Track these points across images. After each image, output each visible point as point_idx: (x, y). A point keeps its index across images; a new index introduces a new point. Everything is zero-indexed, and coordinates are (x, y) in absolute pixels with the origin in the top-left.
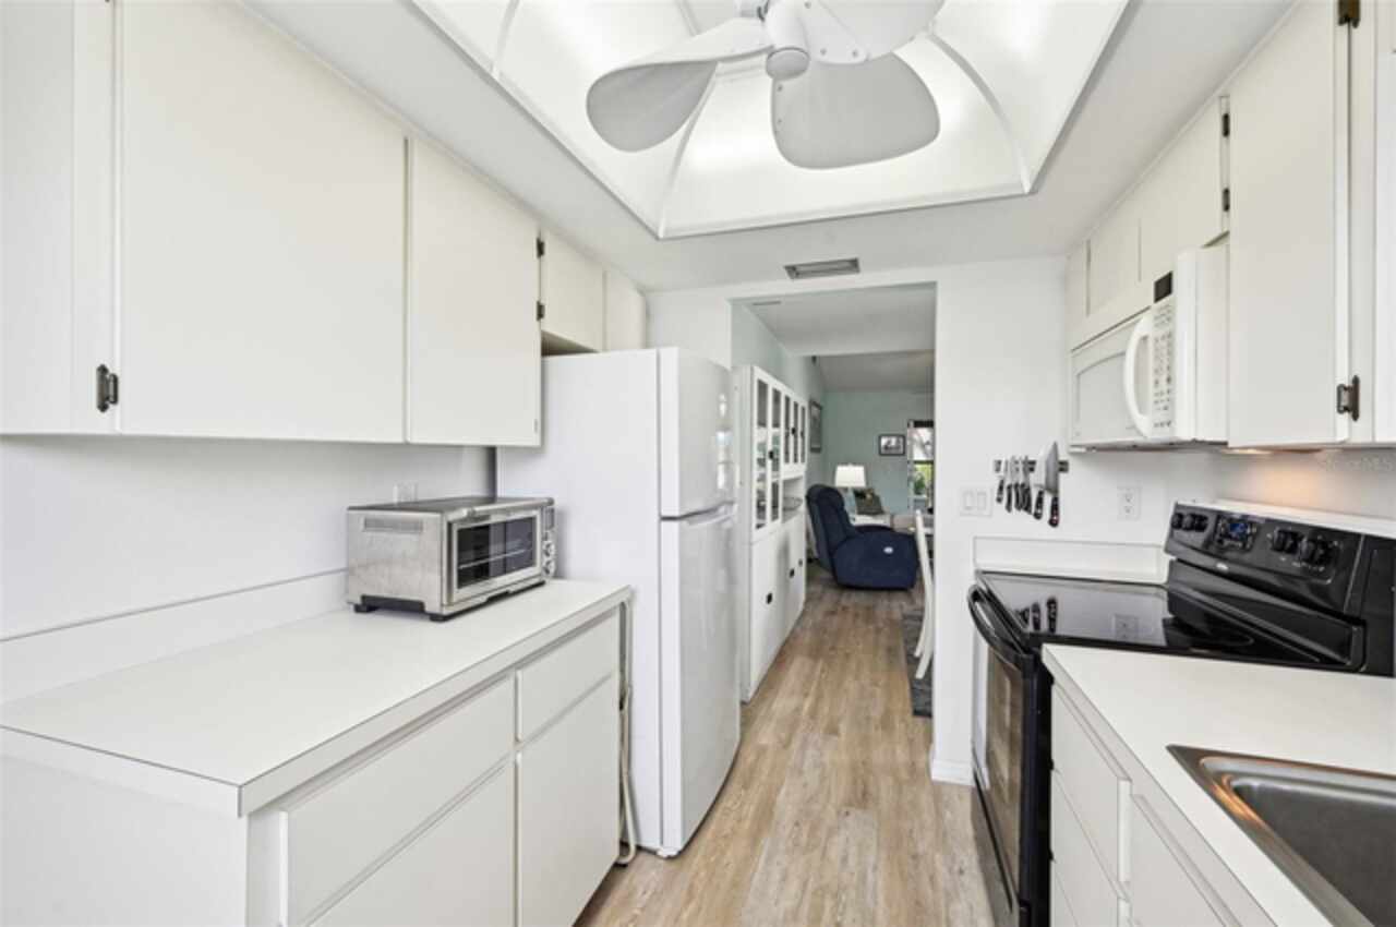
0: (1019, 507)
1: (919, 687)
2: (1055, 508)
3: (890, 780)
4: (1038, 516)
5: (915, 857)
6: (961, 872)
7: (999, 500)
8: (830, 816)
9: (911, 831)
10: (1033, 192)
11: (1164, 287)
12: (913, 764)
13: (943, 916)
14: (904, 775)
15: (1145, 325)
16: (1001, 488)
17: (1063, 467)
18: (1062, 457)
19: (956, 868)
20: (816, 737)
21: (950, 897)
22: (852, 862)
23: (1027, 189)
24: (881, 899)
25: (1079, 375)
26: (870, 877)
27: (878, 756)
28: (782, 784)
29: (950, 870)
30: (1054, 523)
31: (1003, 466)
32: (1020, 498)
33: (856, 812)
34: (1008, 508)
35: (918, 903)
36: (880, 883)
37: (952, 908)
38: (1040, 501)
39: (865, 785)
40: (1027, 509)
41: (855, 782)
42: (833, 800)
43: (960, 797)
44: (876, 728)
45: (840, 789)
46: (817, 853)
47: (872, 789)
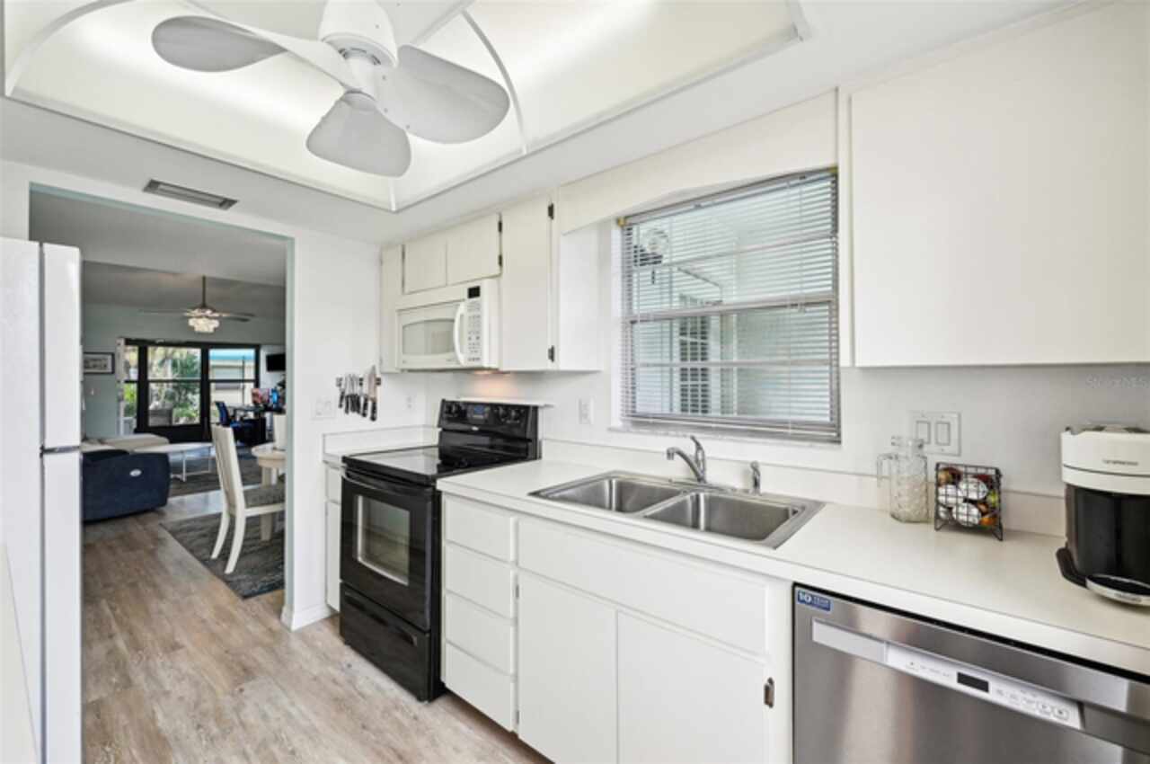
0: (353, 410)
1: (235, 579)
2: (374, 409)
3: (260, 649)
4: (364, 415)
5: (315, 679)
6: (349, 666)
7: (341, 406)
8: (227, 702)
9: (301, 667)
10: (398, 212)
11: (474, 292)
12: (270, 630)
13: (356, 694)
14: (267, 640)
15: (462, 308)
16: (342, 398)
17: (378, 382)
18: (378, 376)
19: (345, 666)
20: (159, 661)
21: (352, 682)
22: (272, 713)
23: (394, 209)
24: (312, 716)
25: (404, 327)
26: (294, 711)
27: (236, 639)
28: (154, 712)
29: (343, 670)
30: (373, 419)
31: (343, 382)
32: (353, 403)
33: (247, 686)
34: (347, 411)
35: (336, 699)
36: (303, 708)
37: (357, 686)
38: (366, 405)
39: (240, 663)
40: (358, 412)
41: (230, 668)
42: (219, 690)
43: (320, 630)
44: (218, 624)
45: (220, 680)
46: (238, 731)
47: (249, 663)
